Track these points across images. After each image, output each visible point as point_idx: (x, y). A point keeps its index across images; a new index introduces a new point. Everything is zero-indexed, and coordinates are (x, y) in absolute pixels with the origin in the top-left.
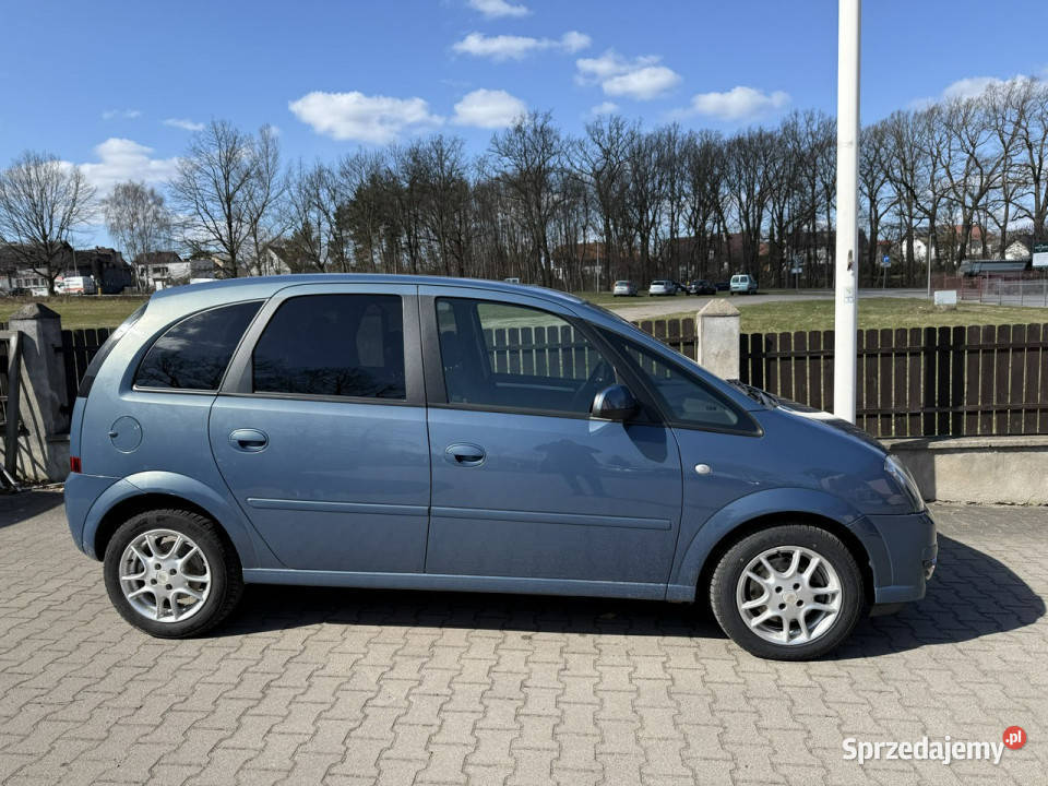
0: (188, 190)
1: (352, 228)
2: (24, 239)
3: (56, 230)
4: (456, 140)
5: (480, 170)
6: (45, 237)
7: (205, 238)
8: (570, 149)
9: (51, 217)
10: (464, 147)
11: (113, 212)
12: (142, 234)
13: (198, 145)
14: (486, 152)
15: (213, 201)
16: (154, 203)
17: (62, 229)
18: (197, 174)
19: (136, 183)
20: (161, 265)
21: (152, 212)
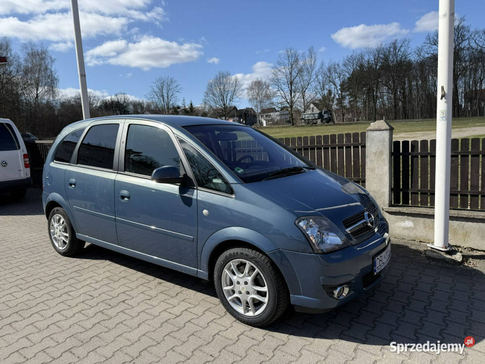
0: (276, 82)
1: (348, 91)
2: (218, 106)
3: (228, 101)
4: (405, 40)
5: (419, 55)
6: (224, 105)
7: (281, 101)
8: (477, 36)
9: (227, 97)
10: (410, 43)
11: (251, 93)
12: (261, 102)
13: (280, 60)
14: (423, 44)
15: (284, 84)
16: (266, 88)
17: (230, 101)
18: (279, 73)
19: (259, 80)
20: (269, 114)
21: (264, 92)
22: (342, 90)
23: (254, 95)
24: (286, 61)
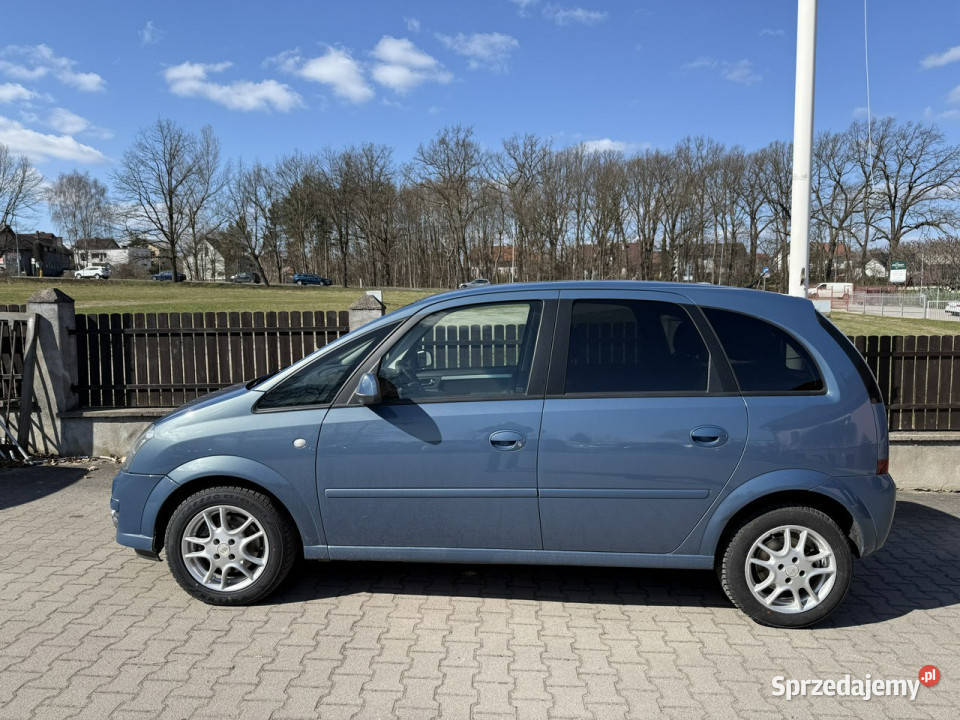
1: (285, 223)
4: (385, 148)
5: (408, 178)
7: (146, 227)
8: (489, 161)
10: (392, 154)
11: (57, 200)
14: (412, 160)
15: (155, 193)
16: (97, 193)
18: (142, 168)
20: (101, 251)
21: (94, 201)
22: (275, 219)
23: (67, 207)
24: (157, 145)
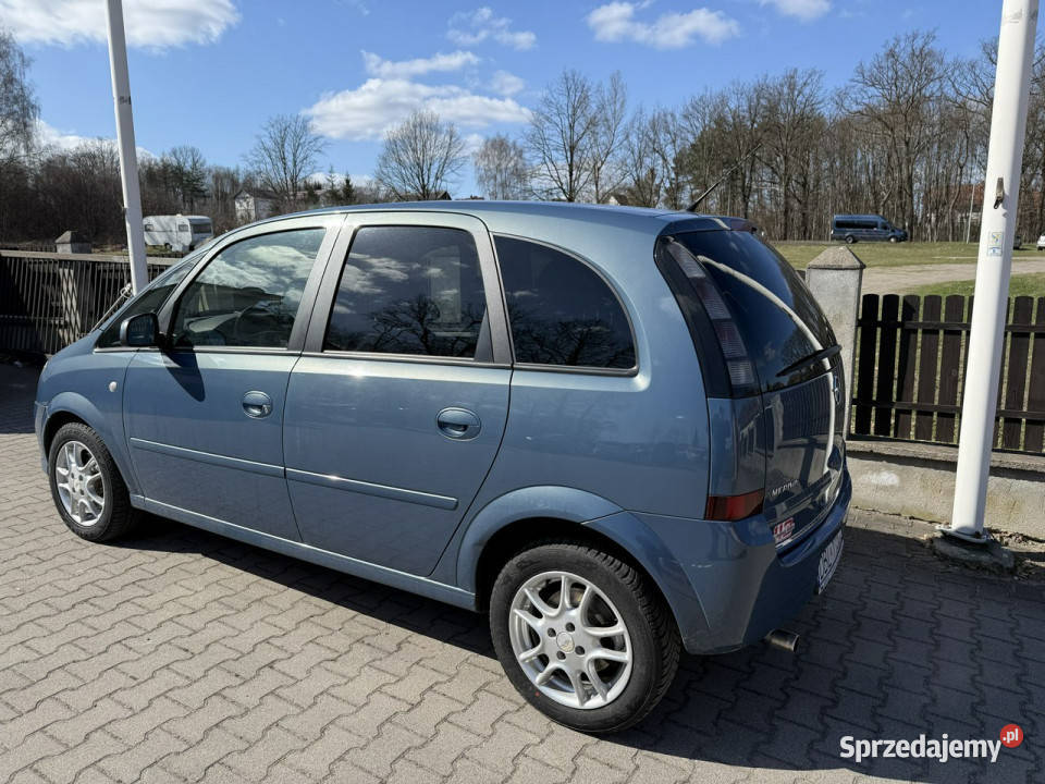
0: (539, 142)
1: (690, 172)
2: (409, 188)
3: (432, 180)
4: (814, 72)
5: (840, 105)
6: (423, 187)
7: (548, 187)
8: (957, 73)
9: (429, 170)
10: (823, 79)
11: (483, 164)
12: (504, 185)
13: (549, 96)
14: (849, 84)
15: (557, 150)
16: (515, 154)
17: (437, 178)
18: (547, 124)
19: (503, 135)
21: (512, 163)
22: (679, 169)
23: (490, 170)
24: (561, 98)
